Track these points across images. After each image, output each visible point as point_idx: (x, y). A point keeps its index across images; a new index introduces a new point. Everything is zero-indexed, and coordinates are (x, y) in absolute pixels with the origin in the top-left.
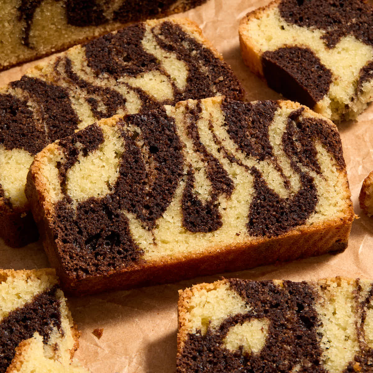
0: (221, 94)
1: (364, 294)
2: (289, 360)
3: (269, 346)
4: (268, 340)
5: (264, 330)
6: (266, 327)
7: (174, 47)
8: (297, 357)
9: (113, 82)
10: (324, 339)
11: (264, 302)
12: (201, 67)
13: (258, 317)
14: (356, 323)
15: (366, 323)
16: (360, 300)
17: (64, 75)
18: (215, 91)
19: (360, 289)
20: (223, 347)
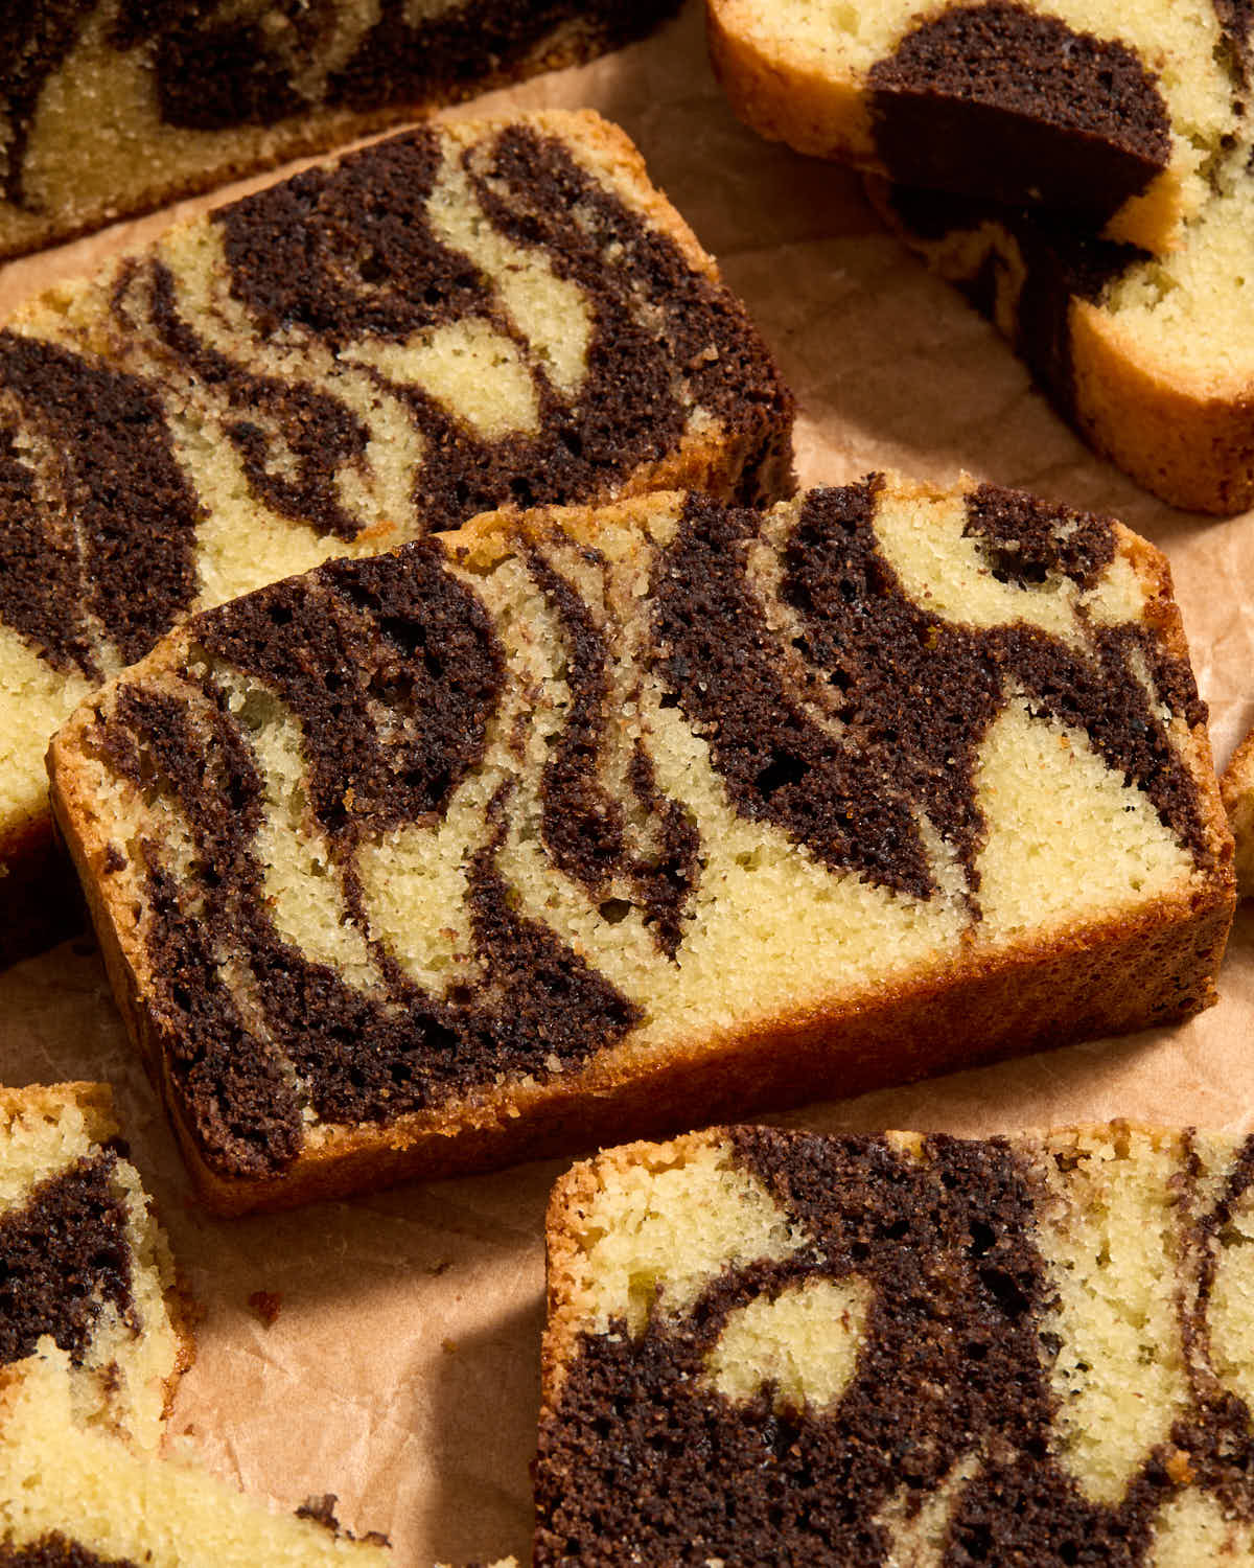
0: (709, 415)
1: (1211, 1188)
2: (939, 1436)
3: (868, 1383)
4: (864, 1360)
5: (851, 1323)
6: (859, 1312)
7: (543, 226)
8: (967, 1428)
9: (321, 359)
10: (1066, 1360)
11: (854, 1216)
12: (638, 306)
13: (832, 1273)
14: (1180, 1298)
15: (1214, 1299)
16: (1197, 1211)
17: (146, 331)
18: (687, 402)
19: (1195, 1168)
20: (705, 1384)
